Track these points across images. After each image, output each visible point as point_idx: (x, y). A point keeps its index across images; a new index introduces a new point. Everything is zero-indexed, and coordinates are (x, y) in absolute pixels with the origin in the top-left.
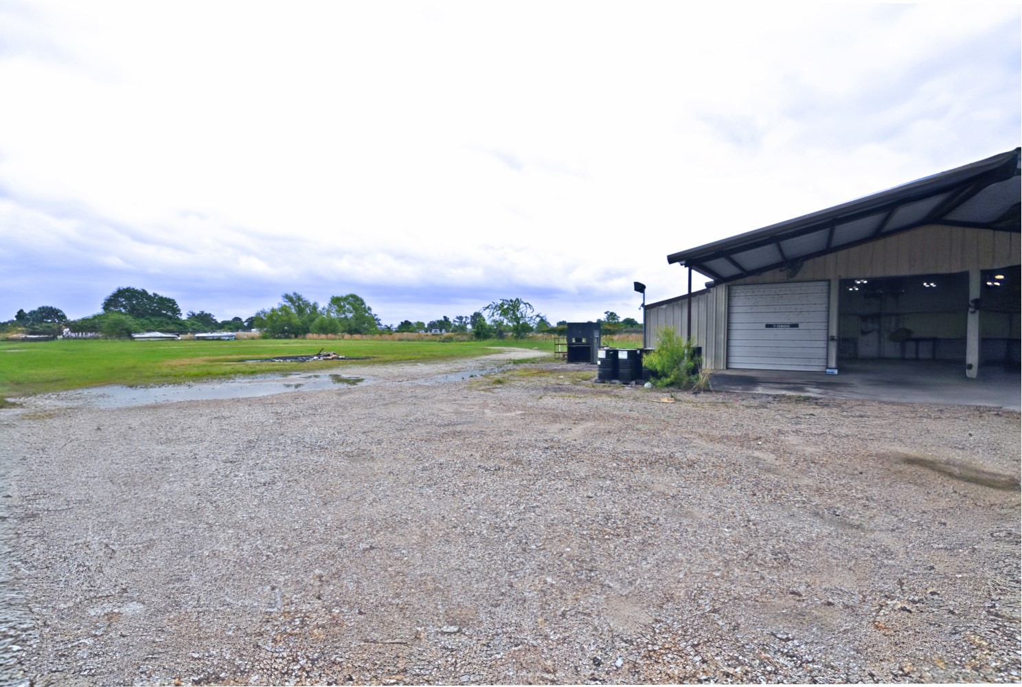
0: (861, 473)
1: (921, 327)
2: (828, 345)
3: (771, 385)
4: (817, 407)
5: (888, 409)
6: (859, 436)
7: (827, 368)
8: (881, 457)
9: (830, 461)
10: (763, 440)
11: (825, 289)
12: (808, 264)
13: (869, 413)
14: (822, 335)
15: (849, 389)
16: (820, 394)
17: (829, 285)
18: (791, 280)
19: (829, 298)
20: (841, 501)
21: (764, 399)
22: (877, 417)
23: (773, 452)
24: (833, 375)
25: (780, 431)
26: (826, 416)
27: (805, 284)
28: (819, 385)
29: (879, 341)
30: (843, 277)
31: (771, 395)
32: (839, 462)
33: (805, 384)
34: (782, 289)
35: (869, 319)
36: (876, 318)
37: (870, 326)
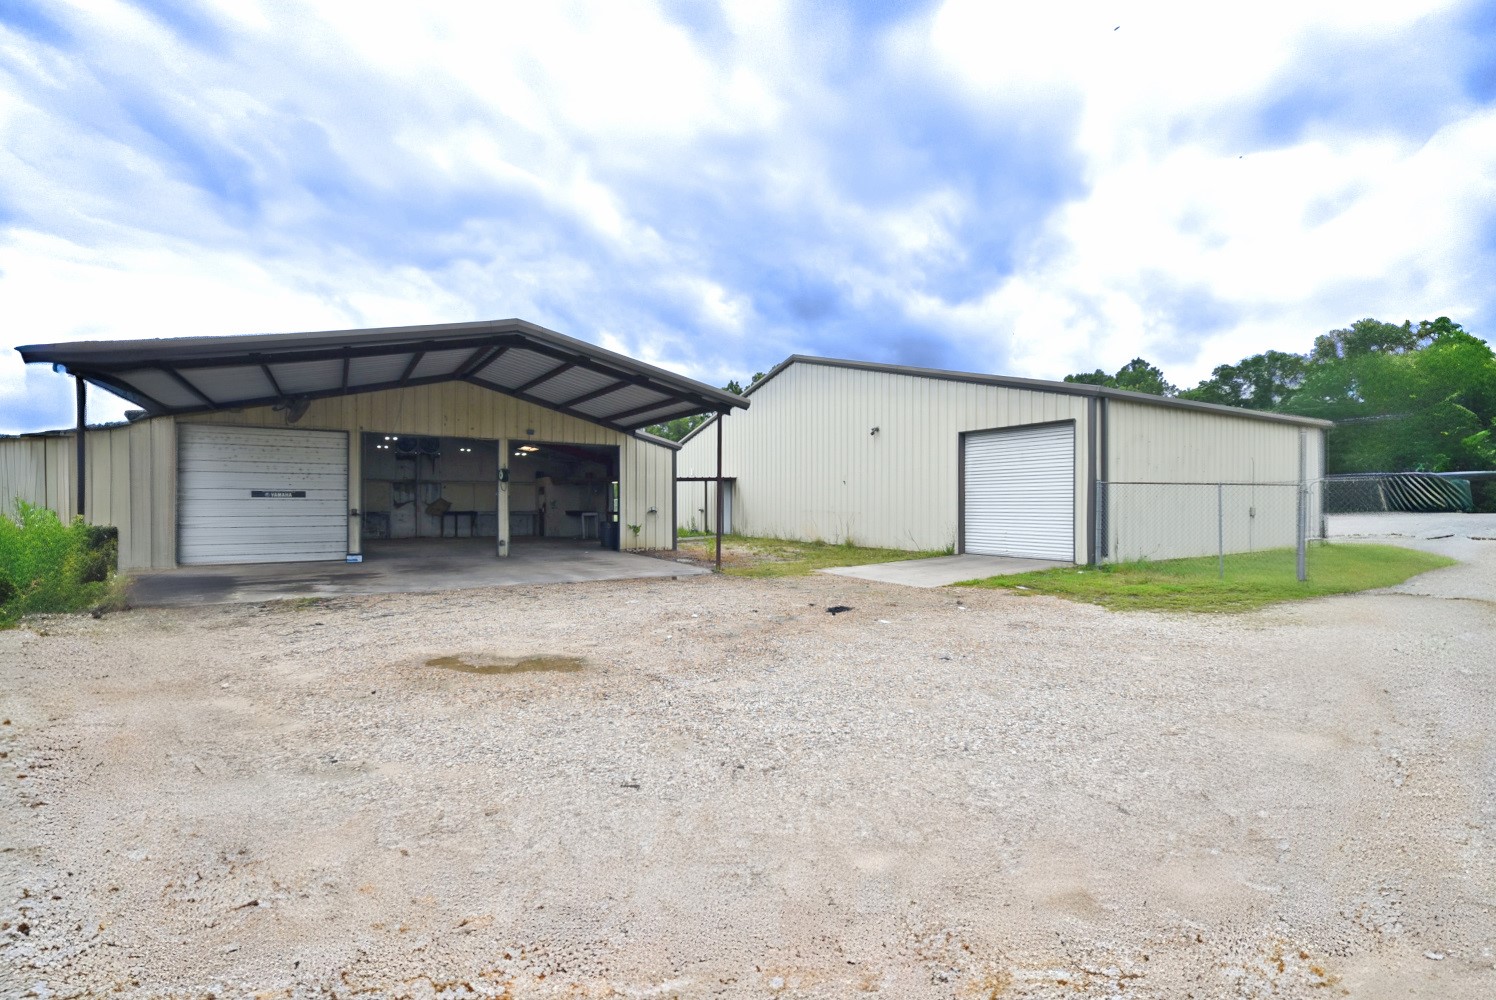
0: (374, 693)
1: (459, 499)
2: (348, 522)
3: (260, 587)
4: (328, 611)
5: (417, 601)
6: (378, 643)
7: (349, 554)
8: (400, 666)
9: (335, 686)
10: (231, 679)
11: (343, 445)
12: (317, 405)
13: (394, 610)
14: (340, 508)
15: (374, 581)
16: (335, 592)
17: (348, 439)
18: (291, 425)
19: (348, 455)
20: (342, 740)
21: (244, 611)
22: (403, 613)
23: (248, 695)
24: (356, 563)
25: (264, 658)
26: (339, 623)
27: (314, 434)
28: (335, 579)
29: (416, 516)
30: (366, 429)
31: (257, 603)
32: (347, 684)
33: (315, 580)
34: (278, 438)
35: (403, 487)
36: (411, 486)
37: (404, 496)
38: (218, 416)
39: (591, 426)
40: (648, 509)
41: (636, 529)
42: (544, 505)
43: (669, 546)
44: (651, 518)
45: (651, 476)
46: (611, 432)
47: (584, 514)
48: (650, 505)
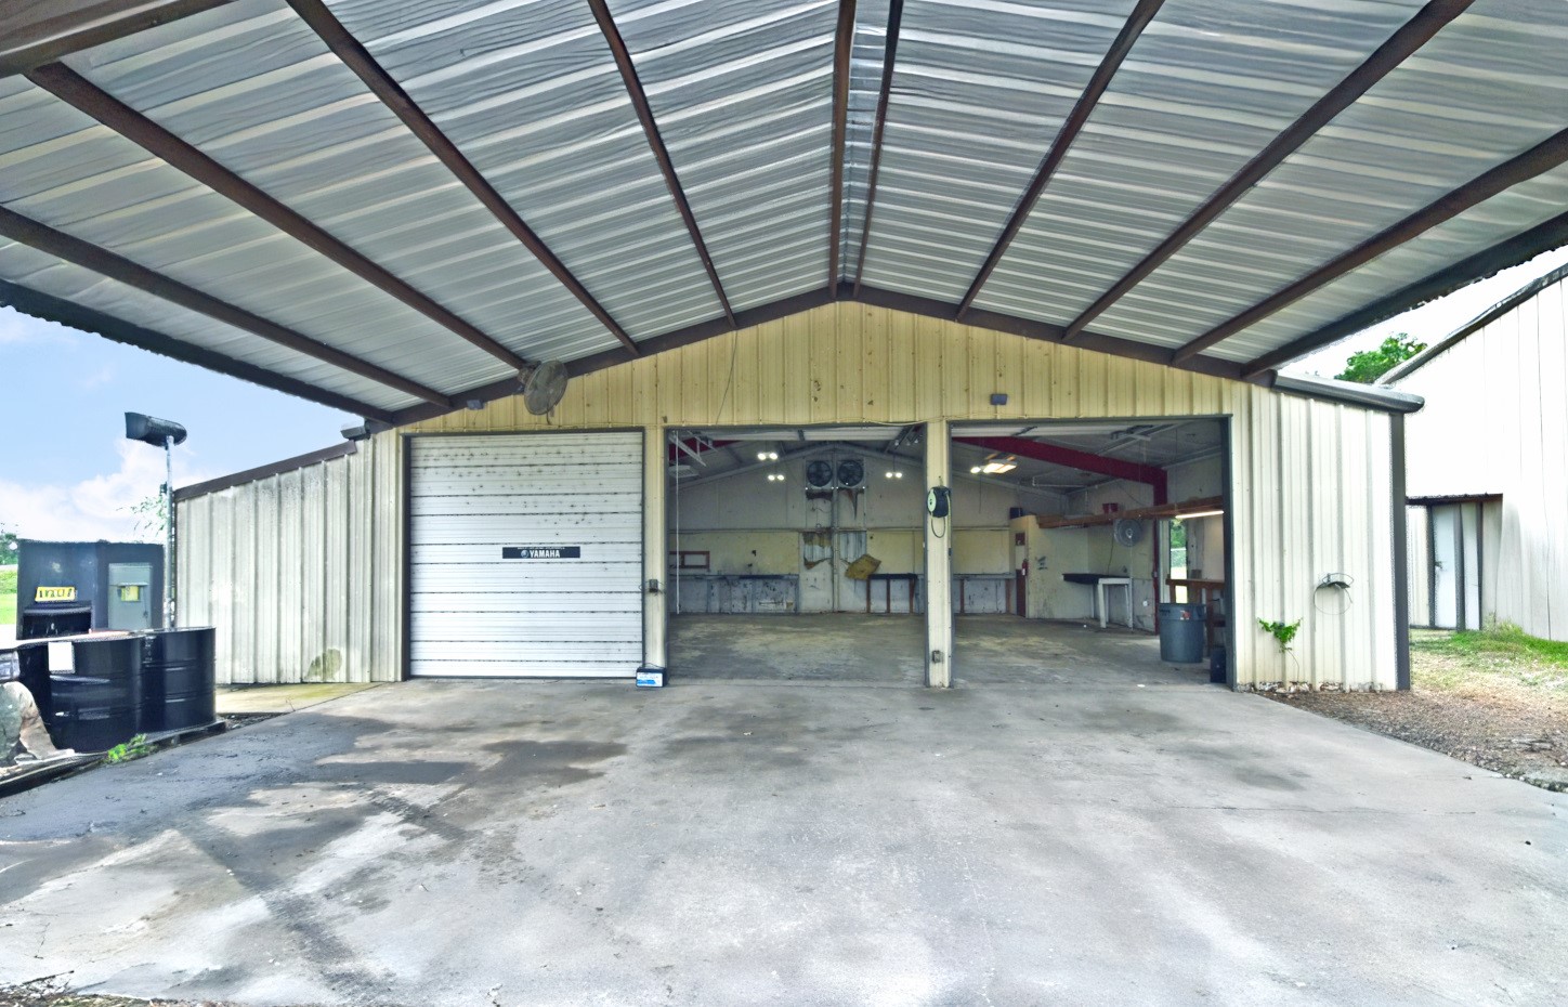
2: (644, 606)
7: (643, 670)
11: (634, 453)
12: (595, 382)
14: (631, 577)
17: (643, 444)
19: (644, 475)
24: (653, 689)
27: (593, 437)
29: (833, 582)
30: (673, 421)
34: (539, 450)
35: (816, 538)
36: (826, 536)
37: (818, 552)
38: (455, 419)
39: (1151, 370)
40: (1319, 578)
41: (1282, 633)
42: (1025, 565)
43: (1388, 680)
44: (1329, 602)
45: (1324, 489)
46: (1205, 382)
47: (1102, 581)
48: (1325, 568)
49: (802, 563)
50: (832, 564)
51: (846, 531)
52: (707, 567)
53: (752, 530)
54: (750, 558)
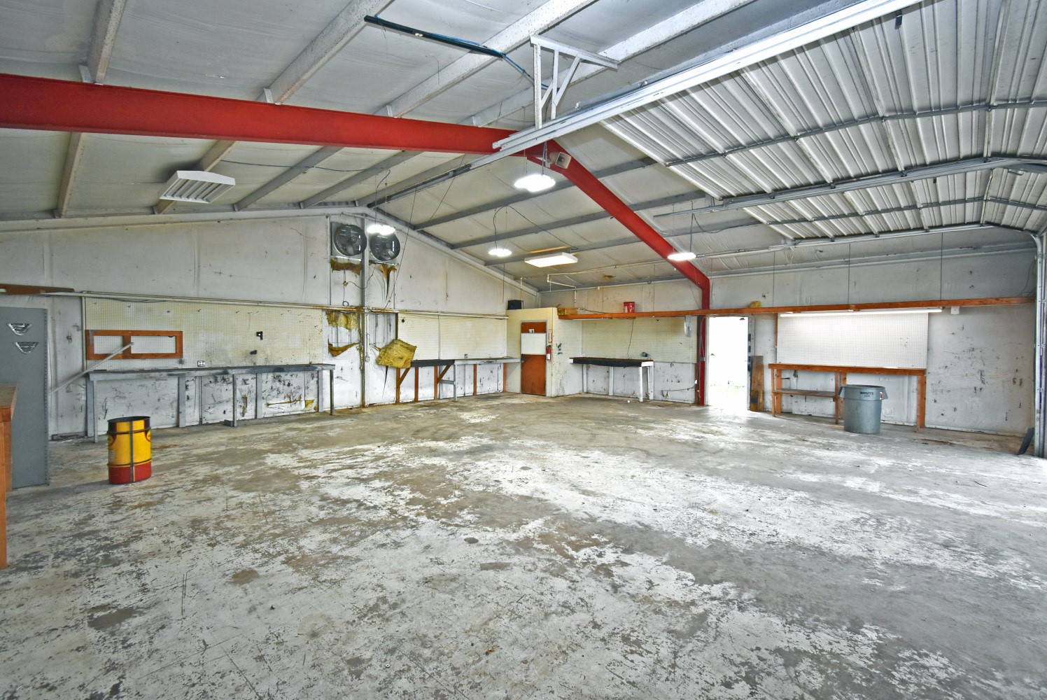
29: (363, 369)
35: (342, 319)
36: (353, 318)
37: (345, 336)
42: (549, 348)
49: (326, 349)
50: (362, 350)
51: (376, 312)
52: (179, 354)
53: (258, 303)
54: (255, 343)
